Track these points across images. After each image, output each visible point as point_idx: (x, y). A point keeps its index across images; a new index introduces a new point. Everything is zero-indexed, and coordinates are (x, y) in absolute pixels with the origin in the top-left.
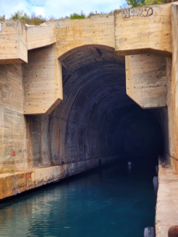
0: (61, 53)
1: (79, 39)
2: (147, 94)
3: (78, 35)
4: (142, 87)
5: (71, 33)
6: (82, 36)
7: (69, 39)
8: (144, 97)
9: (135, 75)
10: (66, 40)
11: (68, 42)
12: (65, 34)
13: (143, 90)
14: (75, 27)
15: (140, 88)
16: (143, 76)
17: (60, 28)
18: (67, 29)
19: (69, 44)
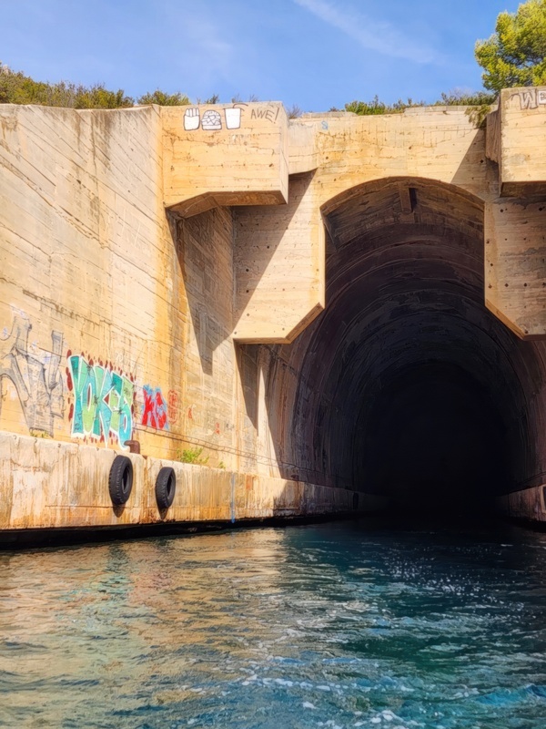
0: (329, 195)
1: (374, 162)
2: (535, 302)
3: (371, 152)
4: (525, 285)
5: (356, 147)
6: (381, 155)
7: (350, 161)
8: (528, 309)
9: (507, 254)
10: (342, 163)
11: (345, 169)
12: (341, 150)
13: (527, 292)
14: (367, 133)
15: (519, 287)
16: (528, 258)
17: (329, 134)
18: (347, 137)
19: (350, 174)
